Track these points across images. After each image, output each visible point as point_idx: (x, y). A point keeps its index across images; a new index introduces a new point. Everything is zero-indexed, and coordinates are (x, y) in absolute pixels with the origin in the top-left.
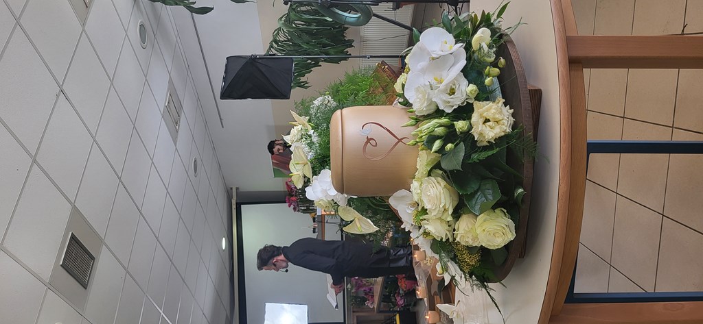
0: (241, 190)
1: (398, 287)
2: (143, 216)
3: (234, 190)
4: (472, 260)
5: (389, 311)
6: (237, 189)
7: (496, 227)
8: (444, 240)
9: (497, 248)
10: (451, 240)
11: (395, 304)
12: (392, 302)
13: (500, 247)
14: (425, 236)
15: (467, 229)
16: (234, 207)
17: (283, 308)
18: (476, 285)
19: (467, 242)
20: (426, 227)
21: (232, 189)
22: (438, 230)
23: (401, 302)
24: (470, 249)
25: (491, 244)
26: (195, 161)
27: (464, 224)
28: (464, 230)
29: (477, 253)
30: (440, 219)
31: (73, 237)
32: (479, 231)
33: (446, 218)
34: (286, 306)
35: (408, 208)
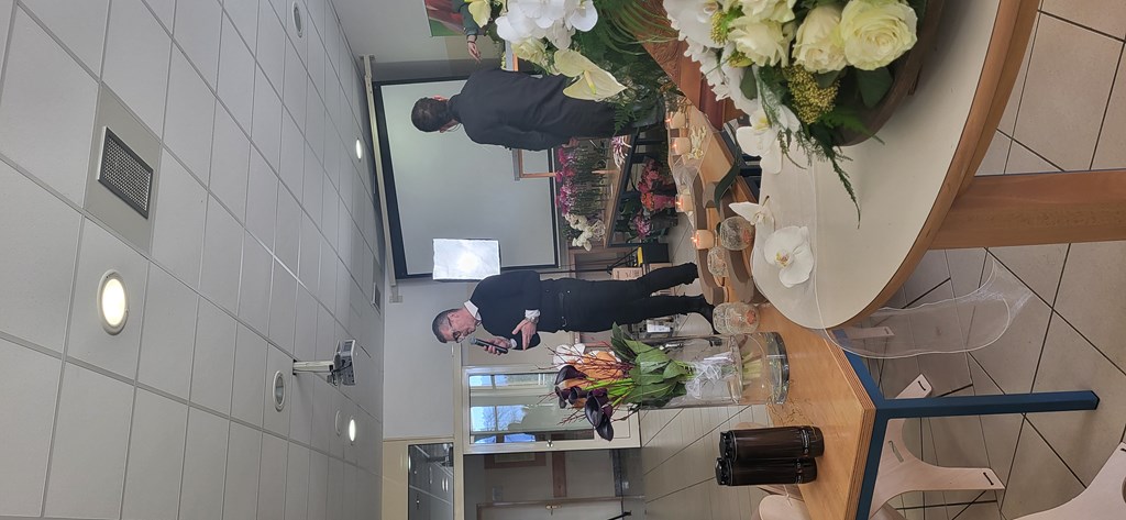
0: (378, 60)
1: (639, 207)
2: (221, 102)
3: (367, 61)
4: (821, 99)
5: (626, 245)
6: (372, 58)
7: (881, 23)
8: (772, 63)
9: (878, 66)
10: (784, 63)
11: (636, 233)
12: (631, 231)
13: (884, 65)
14: (734, 62)
15: (821, 36)
16: (369, 89)
17: (461, 246)
18: (818, 153)
19: (817, 62)
20: (739, 40)
21: (362, 58)
22: (759, 44)
23: (646, 229)
24: (819, 78)
25: (867, 59)
26: (296, 9)
27: (816, 28)
28: (816, 37)
29: (833, 85)
30: (768, 21)
31: (110, 135)
32: (846, 33)
33: (781, 17)
34: (464, 242)
35: (702, 14)
